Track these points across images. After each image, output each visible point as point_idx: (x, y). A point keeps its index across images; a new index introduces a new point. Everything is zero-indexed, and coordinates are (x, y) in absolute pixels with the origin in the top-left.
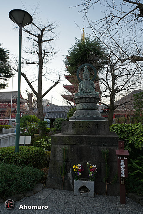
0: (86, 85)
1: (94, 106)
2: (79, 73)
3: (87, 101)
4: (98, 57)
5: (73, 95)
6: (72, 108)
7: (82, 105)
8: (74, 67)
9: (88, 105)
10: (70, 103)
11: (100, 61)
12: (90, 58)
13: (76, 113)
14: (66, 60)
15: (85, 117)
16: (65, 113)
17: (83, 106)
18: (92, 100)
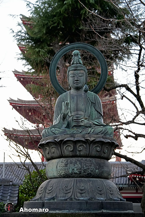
0: (77, 104)
1: (100, 166)
2: (58, 68)
3: (78, 153)
4: (111, 23)
5: (38, 130)
6: (32, 170)
7: (63, 164)
8: (42, 48)
9: (81, 164)
10: (28, 156)
11: (117, 35)
12: (90, 27)
13: (46, 188)
14: (19, 28)
15: (71, 199)
16: (13, 185)
17: (66, 165)
18: (95, 150)
